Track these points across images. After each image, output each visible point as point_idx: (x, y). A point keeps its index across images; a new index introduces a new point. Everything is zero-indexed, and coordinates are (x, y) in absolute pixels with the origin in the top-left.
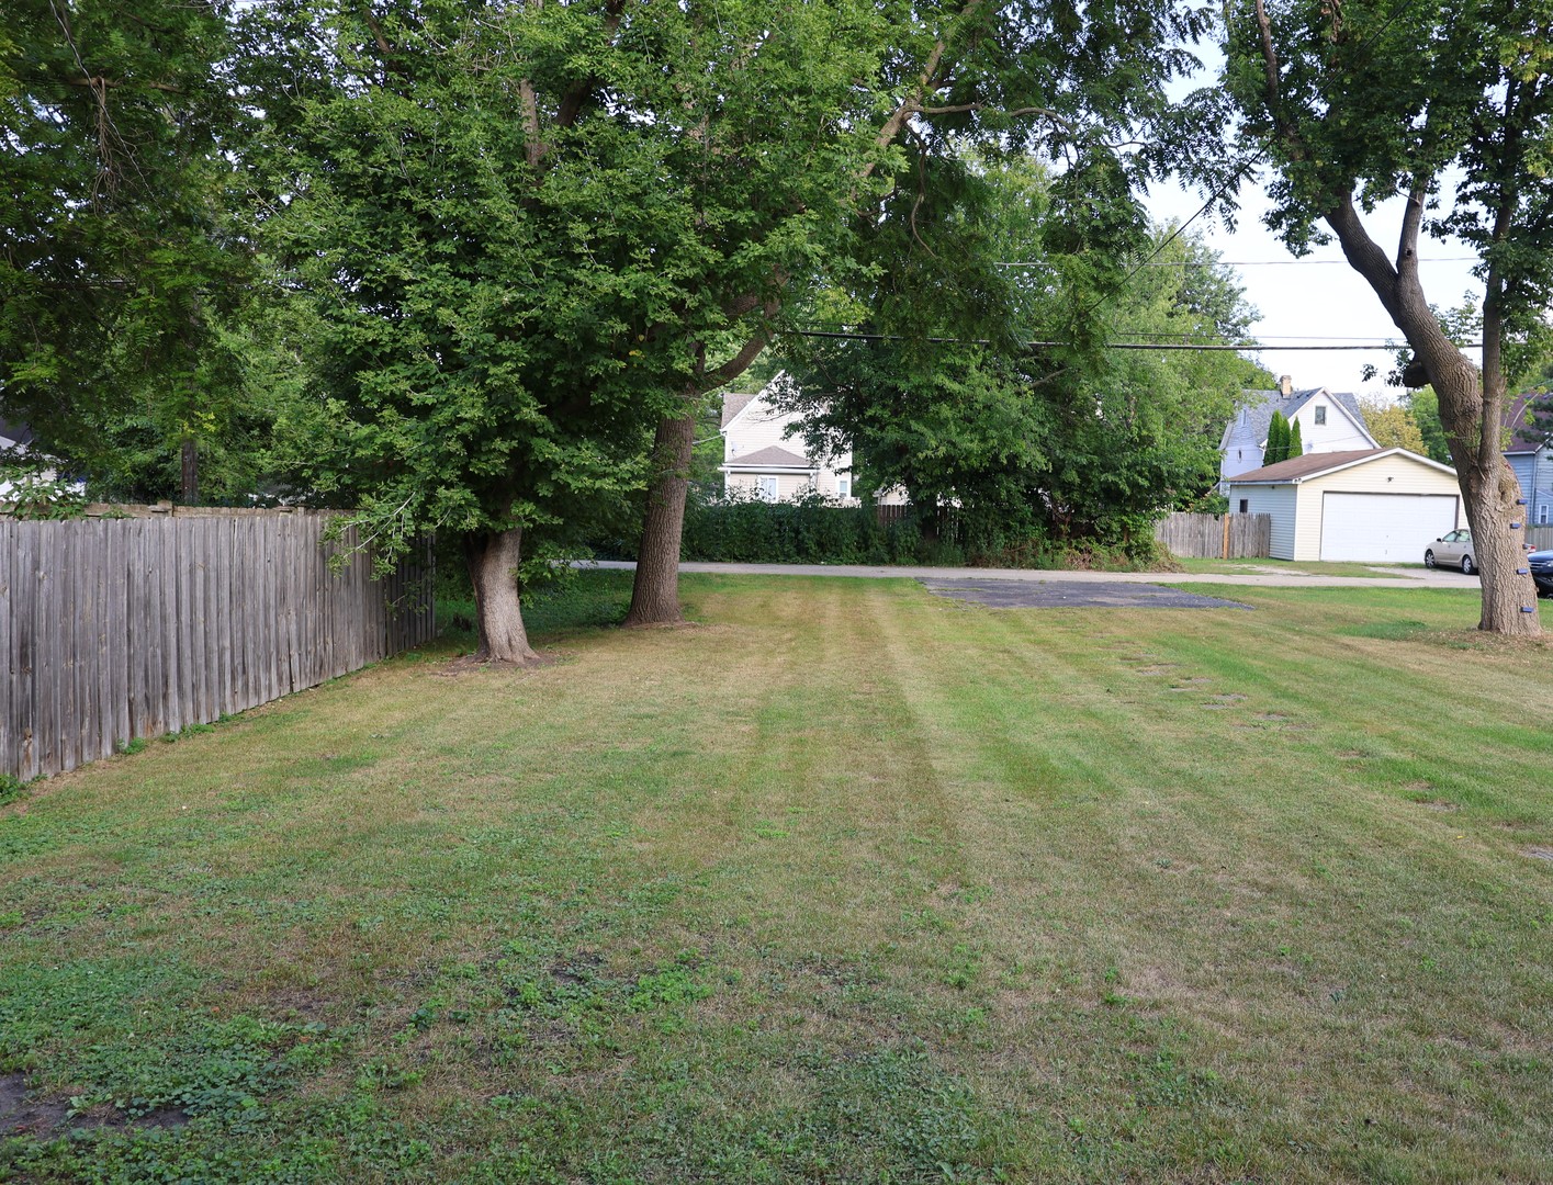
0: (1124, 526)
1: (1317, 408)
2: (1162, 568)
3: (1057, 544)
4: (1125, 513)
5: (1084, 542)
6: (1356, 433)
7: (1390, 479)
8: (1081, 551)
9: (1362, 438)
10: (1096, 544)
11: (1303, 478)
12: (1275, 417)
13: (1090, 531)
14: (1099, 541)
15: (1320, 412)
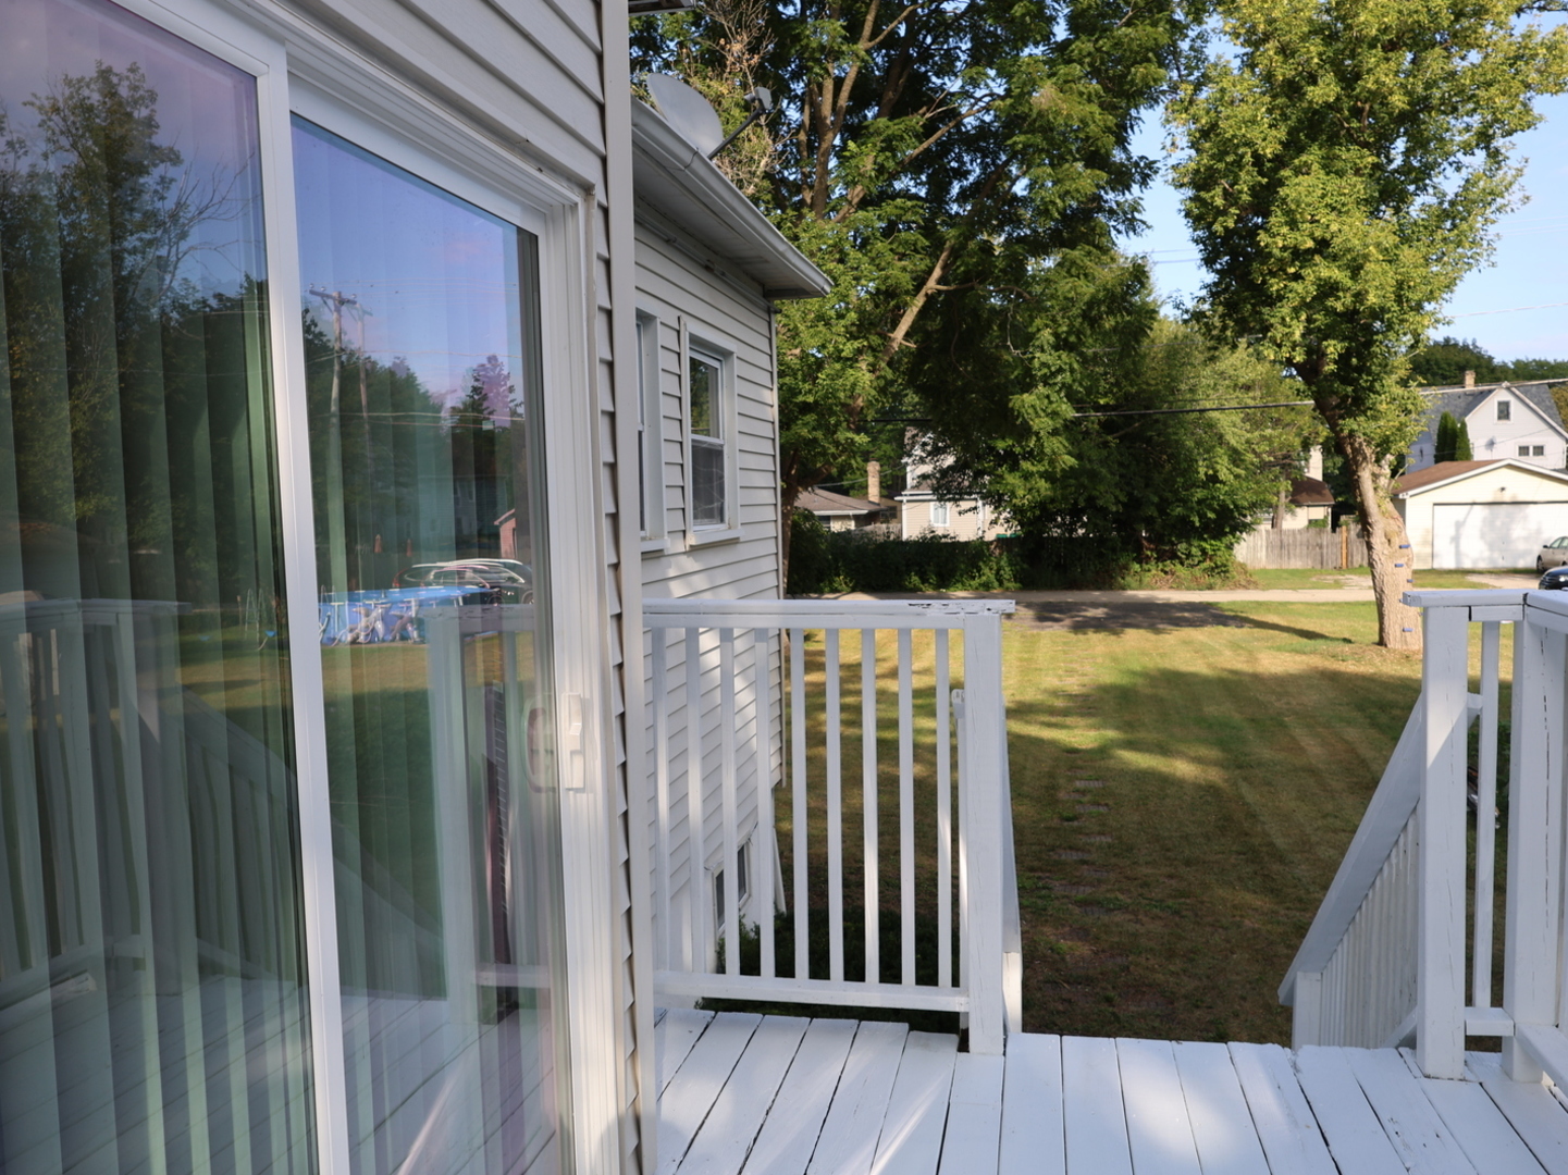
0: (1204, 552)
1: (1500, 404)
2: (1238, 586)
3: (1146, 567)
4: (1205, 540)
5: (1169, 565)
6: (1544, 426)
7: (1503, 489)
8: (1166, 573)
9: (1550, 431)
10: (1179, 566)
11: (1411, 493)
12: (1445, 418)
13: (1173, 556)
14: (1182, 564)
15: (1503, 407)
